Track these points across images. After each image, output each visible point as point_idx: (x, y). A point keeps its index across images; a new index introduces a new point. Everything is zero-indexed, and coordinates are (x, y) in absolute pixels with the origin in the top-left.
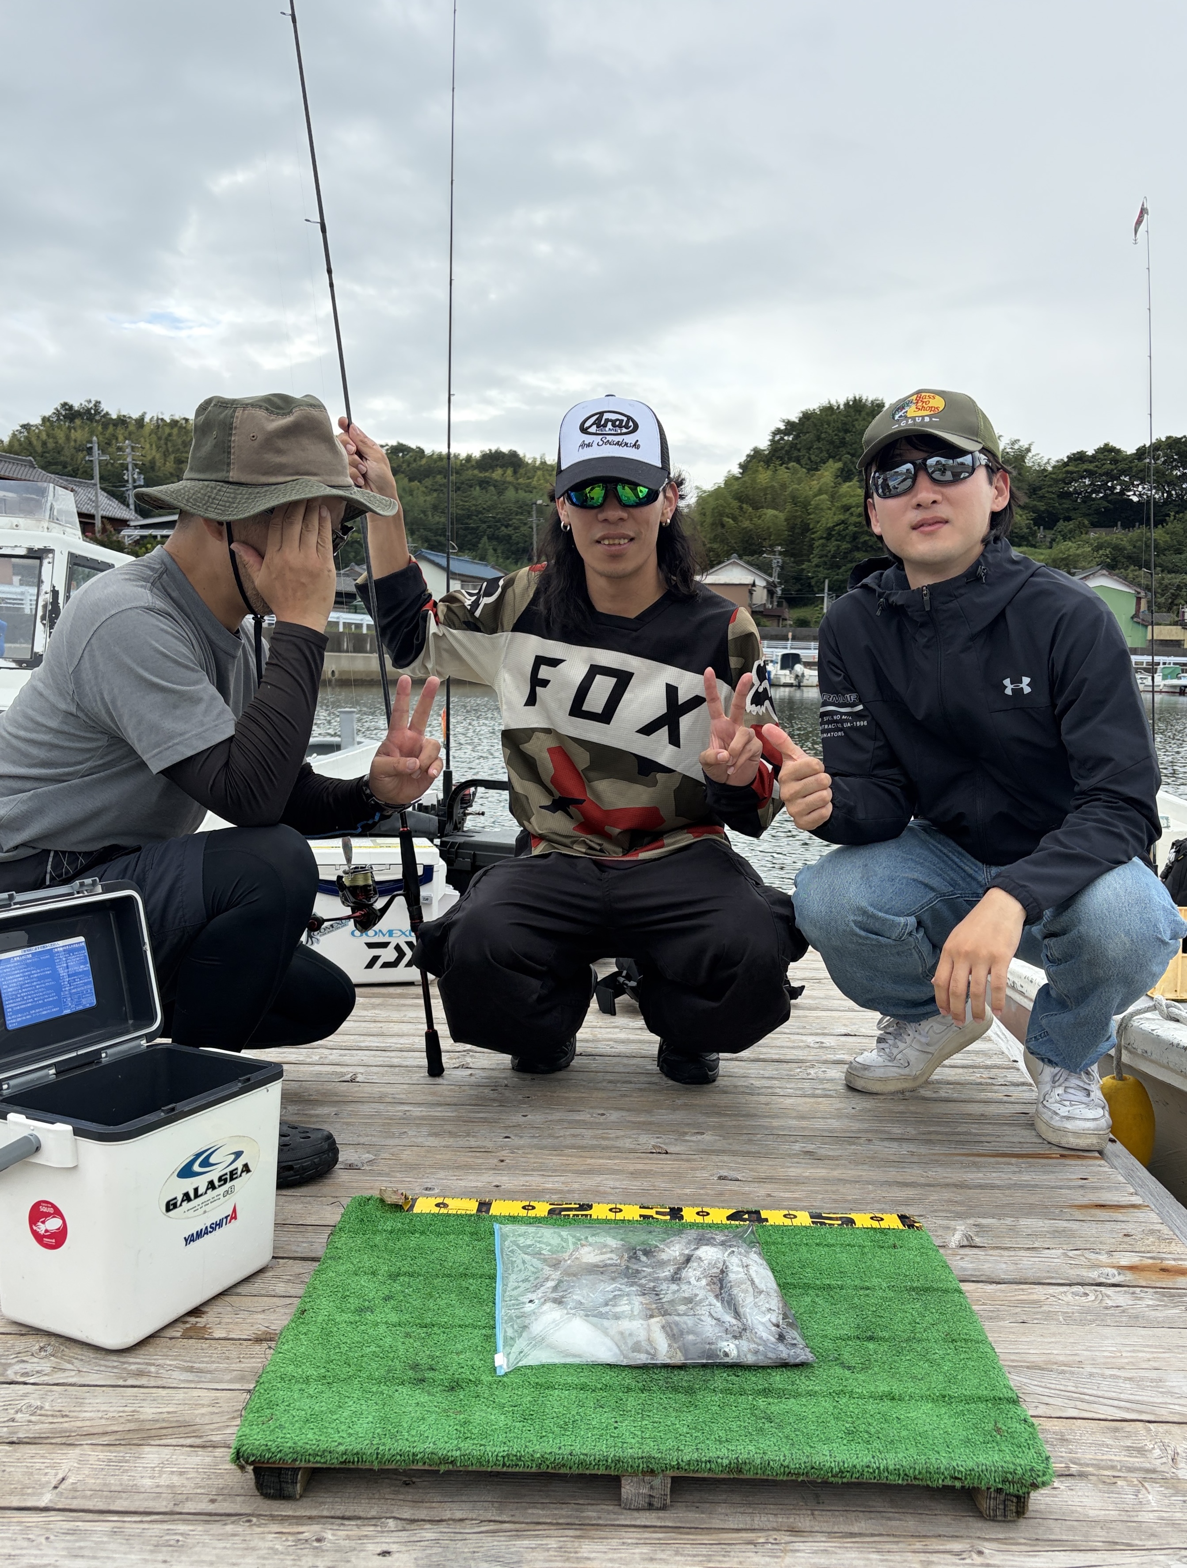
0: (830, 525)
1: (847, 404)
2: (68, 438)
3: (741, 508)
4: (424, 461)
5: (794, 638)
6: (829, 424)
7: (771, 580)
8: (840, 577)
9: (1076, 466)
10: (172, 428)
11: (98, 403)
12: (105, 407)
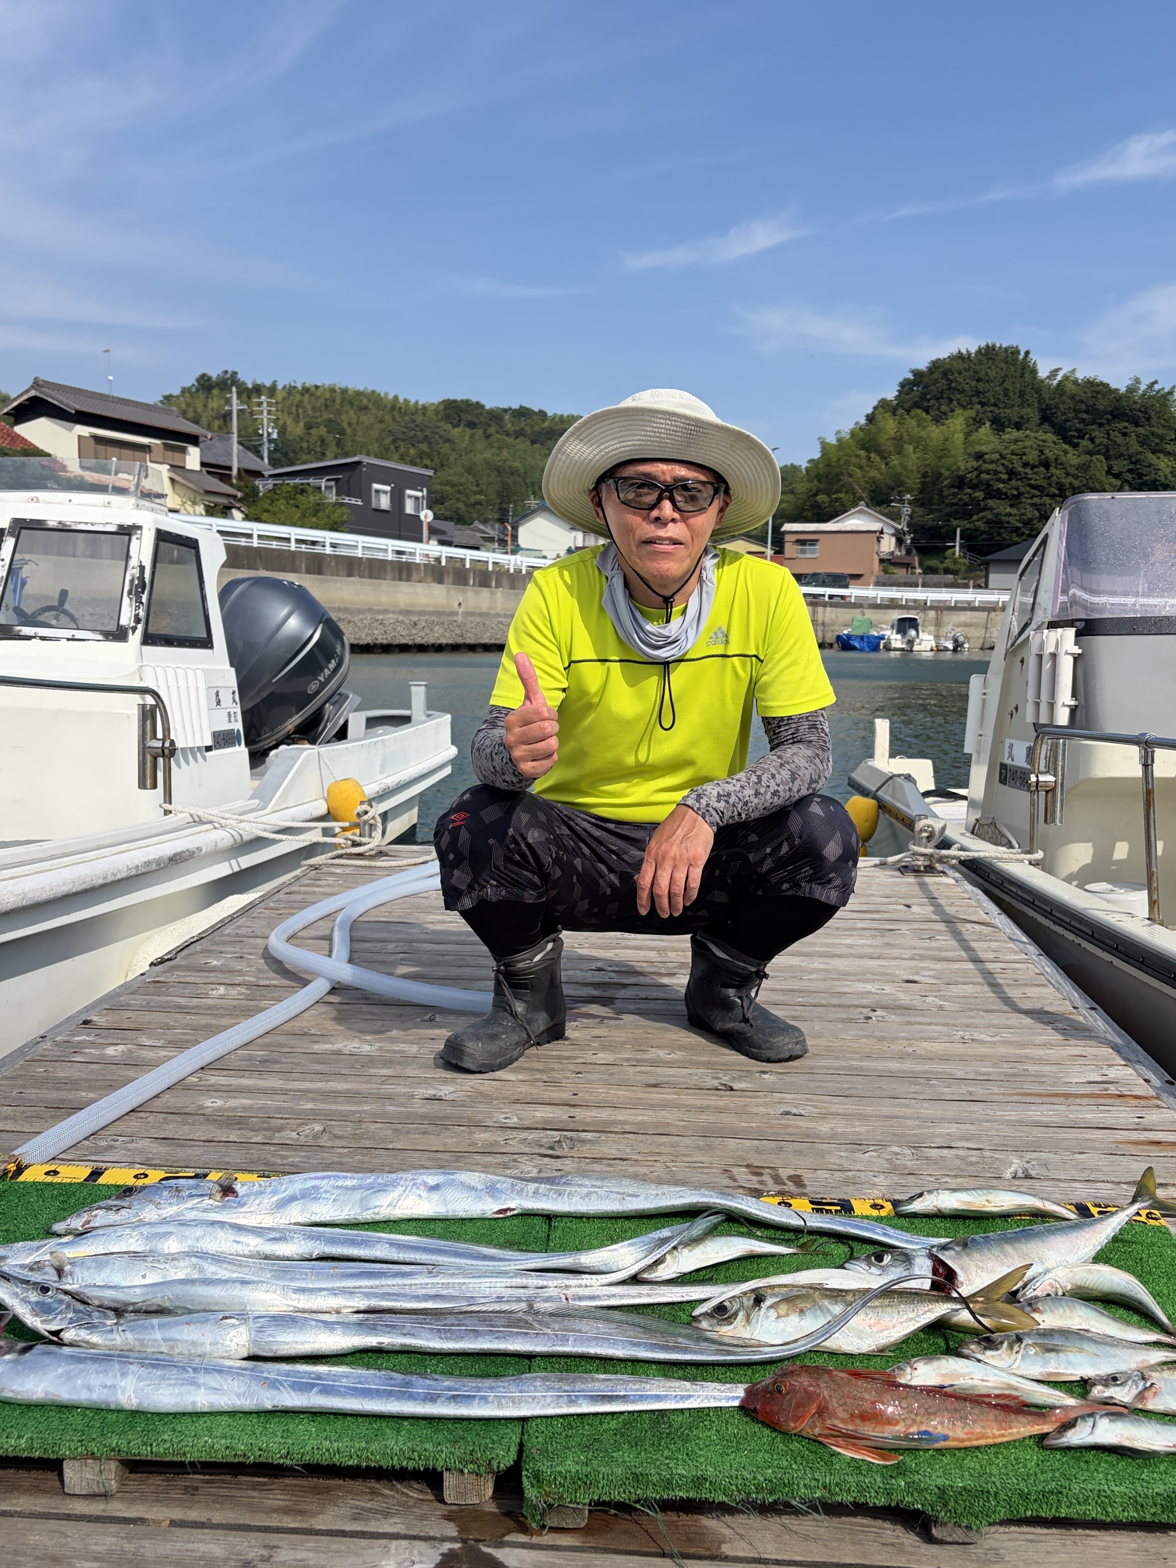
0: (961, 473)
1: (979, 352)
2: (205, 406)
3: (869, 458)
4: (546, 424)
5: (924, 585)
6: (960, 373)
7: (900, 527)
8: (972, 526)
10: (303, 395)
11: (235, 373)
12: (241, 377)
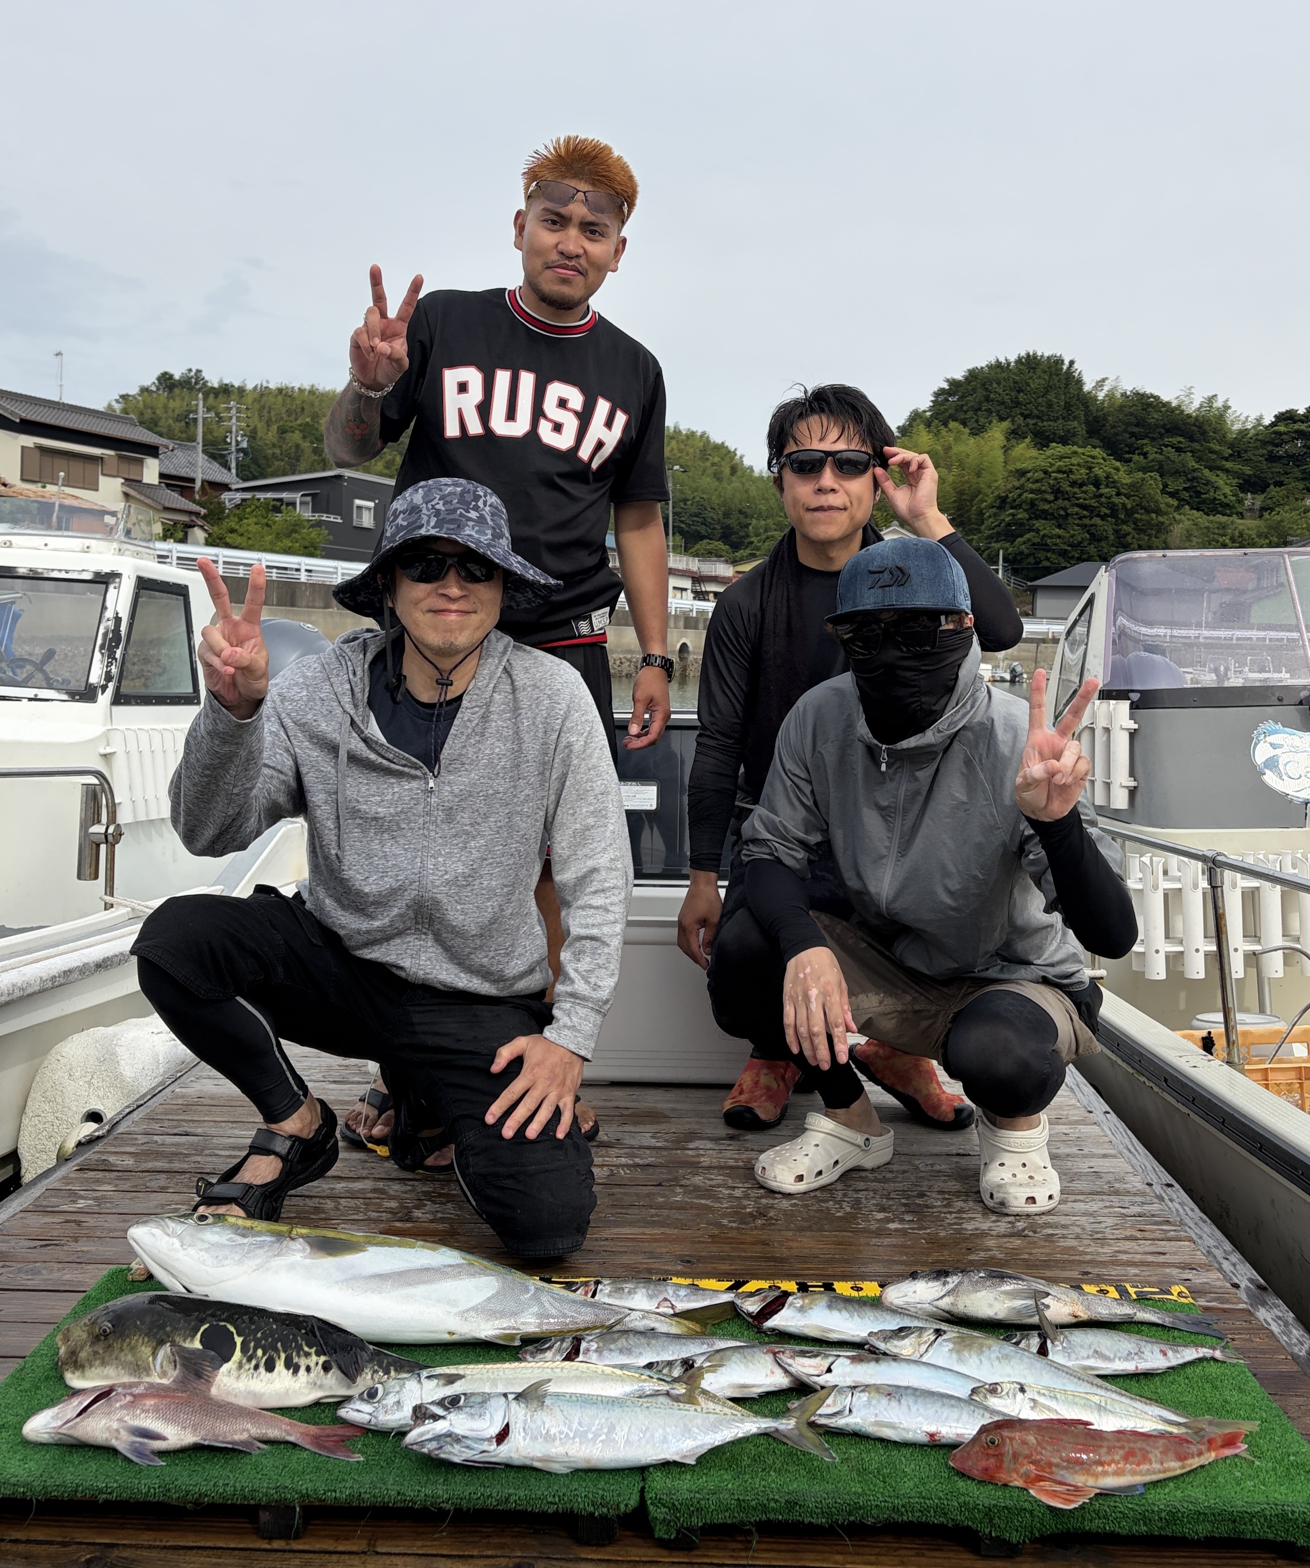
0: (1001, 492)
1: (1019, 361)
2: (166, 407)
6: (998, 383)
8: (1016, 549)
9: (1286, 425)
10: (276, 397)
11: (199, 372)
12: (206, 375)
